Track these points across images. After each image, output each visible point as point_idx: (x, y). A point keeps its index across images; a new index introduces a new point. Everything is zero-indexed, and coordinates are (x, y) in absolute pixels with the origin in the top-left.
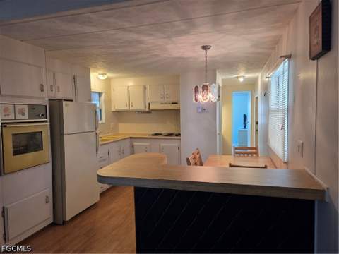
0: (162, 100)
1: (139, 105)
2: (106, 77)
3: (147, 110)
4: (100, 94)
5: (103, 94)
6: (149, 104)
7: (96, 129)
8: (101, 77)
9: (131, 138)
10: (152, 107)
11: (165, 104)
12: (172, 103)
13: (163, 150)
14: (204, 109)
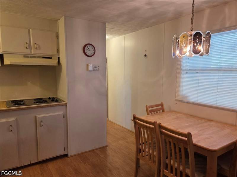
11: (32, 57)
12: (44, 58)
13: (42, 123)
14: (96, 67)
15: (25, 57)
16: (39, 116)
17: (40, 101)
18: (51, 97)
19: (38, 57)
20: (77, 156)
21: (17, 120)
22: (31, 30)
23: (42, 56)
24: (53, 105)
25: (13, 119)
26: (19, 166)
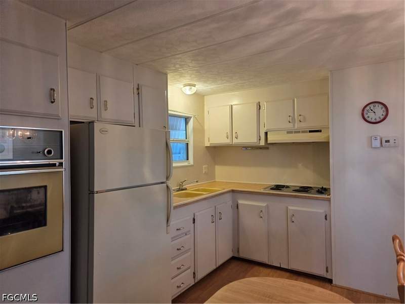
0: (291, 125)
1: (247, 136)
2: (194, 89)
3: (262, 143)
4: (187, 120)
5: (192, 119)
6: (266, 133)
7: (167, 178)
8: (188, 91)
9: (233, 191)
10: (271, 139)
11: (296, 132)
12: (310, 131)
13: (293, 218)
14: (387, 141)
15: (288, 133)
16: (290, 208)
17: (305, 189)
18: (324, 187)
19: (303, 132)
20: (346, 290)
21: (267, 206)
22: (296, 99)
23: (308, 130)
24: (308, 197)
25: (264, 204)
26: (267, 263)
